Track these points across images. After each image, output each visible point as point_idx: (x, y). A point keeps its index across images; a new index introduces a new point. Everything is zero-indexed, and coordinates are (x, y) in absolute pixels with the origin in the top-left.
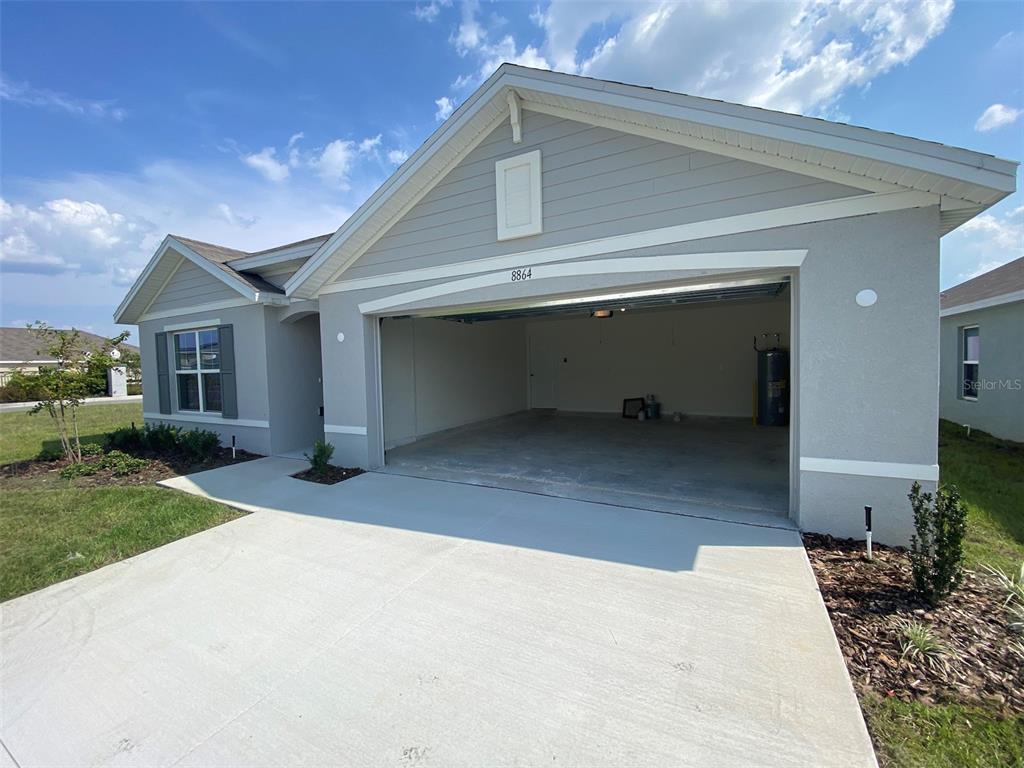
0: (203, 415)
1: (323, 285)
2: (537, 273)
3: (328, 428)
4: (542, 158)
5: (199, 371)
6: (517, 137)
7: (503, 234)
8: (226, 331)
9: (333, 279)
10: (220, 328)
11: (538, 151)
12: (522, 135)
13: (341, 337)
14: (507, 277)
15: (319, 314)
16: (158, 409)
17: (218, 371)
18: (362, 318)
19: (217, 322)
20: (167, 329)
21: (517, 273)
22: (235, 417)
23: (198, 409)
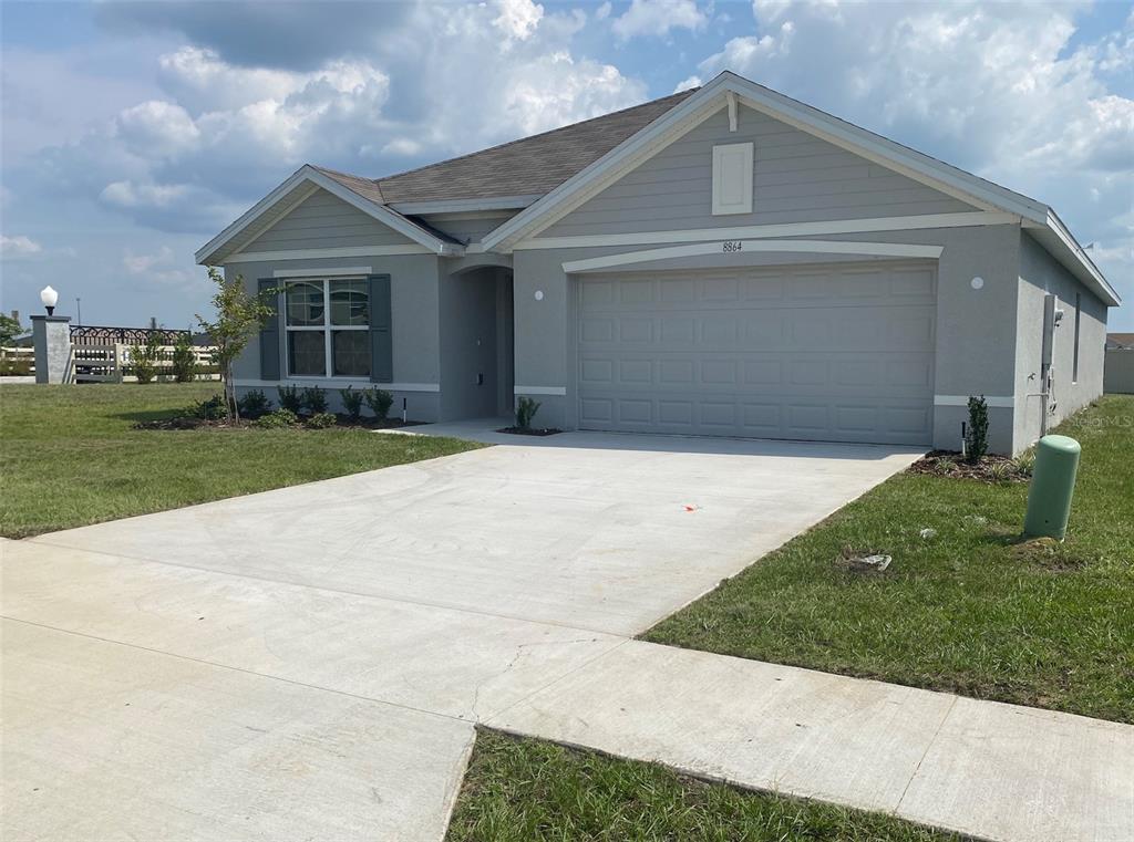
0: (330, 380)
1: (520, 240)
2: (747, 247)
3: (518, 390)
4: (755, 149)
5: (328, 328)
6: (733, 127)
7: (717, 210)
8: (380, 283)
9: (534, 234)
10: (371, 277)
11: (752, 144)
12: (738, 126)
13: (539, 295)
14: (718, 248)
15: (512, 270)
16: (259, 374)
17: (366, 328)
18: (565, 276)
19: (368, 270)
20: (277, 274)
21: (727, 244)
22: (389, 380)
23: (325, 373)
